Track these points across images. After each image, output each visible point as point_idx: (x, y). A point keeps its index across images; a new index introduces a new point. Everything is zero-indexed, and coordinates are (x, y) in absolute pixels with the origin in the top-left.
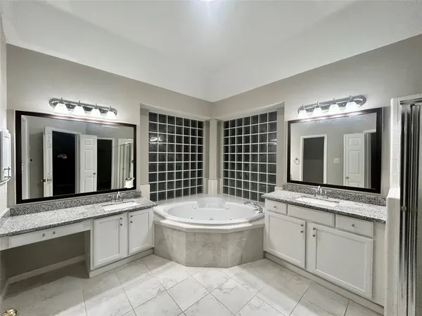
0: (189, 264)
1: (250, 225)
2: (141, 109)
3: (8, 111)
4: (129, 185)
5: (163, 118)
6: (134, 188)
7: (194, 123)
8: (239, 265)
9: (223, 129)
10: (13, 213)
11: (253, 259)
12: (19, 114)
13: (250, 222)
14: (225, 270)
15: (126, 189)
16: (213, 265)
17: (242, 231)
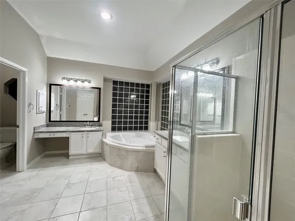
0: (110, 165)
1: (144, 148)
2: (104, 79)
3: (47, 84)
4: (96, 119)
5: (121, 83)
6: (99, 121)
7: (143, 85)
8: (135, 171)
9: (161, 89)
10: (48, 126)
11: (146, 171)
12: (51, 85)
13: (146, 147)
14: (126, 172)
15: (94, 121)
16: (121, 167)
17: (139, 152)
